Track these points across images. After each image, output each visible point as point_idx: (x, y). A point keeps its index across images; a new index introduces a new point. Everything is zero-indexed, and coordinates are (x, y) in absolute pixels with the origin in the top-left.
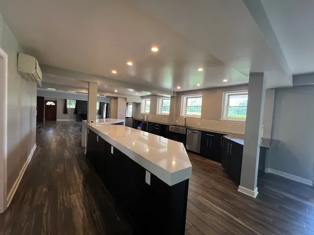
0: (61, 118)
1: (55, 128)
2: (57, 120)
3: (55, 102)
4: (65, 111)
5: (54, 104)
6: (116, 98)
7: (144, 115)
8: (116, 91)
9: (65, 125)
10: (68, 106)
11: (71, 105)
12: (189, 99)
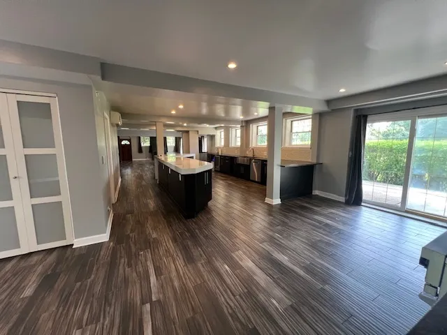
0: (137, 158)
1: (132, 166)
2: (133, 160)
3: (129, 140)
4: (140, 149)
5: (128, 143)
6: (188, 132)
7: (218, 148)
8: (185, 125)
9: (141, 164)
10: (142, 145)
11: (146, 143)
12: (259, 128)
